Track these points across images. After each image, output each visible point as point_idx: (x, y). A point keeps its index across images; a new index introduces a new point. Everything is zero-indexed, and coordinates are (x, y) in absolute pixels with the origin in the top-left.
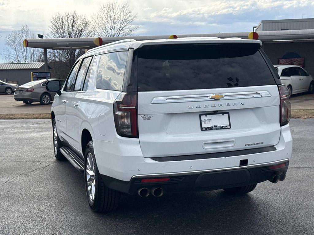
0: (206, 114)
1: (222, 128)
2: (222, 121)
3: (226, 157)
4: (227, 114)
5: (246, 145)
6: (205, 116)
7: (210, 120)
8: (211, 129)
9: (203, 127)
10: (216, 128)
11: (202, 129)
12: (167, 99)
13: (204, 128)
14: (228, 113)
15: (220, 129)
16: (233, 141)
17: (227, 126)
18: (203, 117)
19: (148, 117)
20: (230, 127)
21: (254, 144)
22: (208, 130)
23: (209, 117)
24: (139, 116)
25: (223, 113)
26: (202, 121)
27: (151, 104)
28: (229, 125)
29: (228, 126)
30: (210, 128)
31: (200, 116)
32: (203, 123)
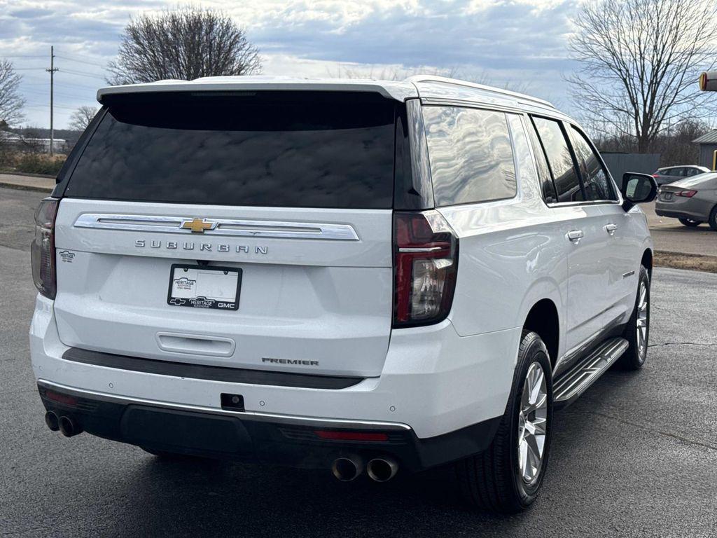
0: (186, 265)
1: (215, 305)
2: (220, 287)
3: (186, 379)
4: (236, 274)
5: (264, 360)
6: (182, 269)
7: (192, 282)
8: (188, 303)
9: (173, 296)
10: (201, 303)
11: (172, 301)
12: (99, 220)
13: (174, 298)
14: (240, 272)
15: (210, 307)
16: (229, 343)
17: (227, 303)
18: (179, 273)
19: (69, 256)
20: (236, 306)
21: (289, 361)
22: (181, 305)
23: (192, 274)
24: (57, 250)
25: (226, 268)
26: (174, 282)
27: (73, 228)
28: (234, 301)
29: (230, 303)
30: (187, 300)
31: (174, 267)
32: (175, 285)
